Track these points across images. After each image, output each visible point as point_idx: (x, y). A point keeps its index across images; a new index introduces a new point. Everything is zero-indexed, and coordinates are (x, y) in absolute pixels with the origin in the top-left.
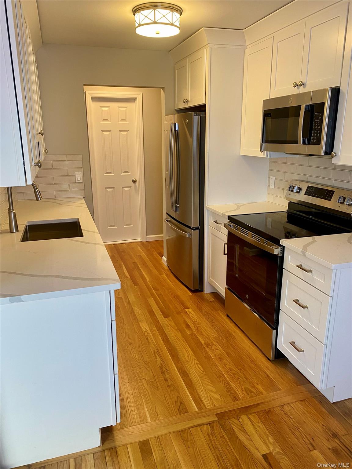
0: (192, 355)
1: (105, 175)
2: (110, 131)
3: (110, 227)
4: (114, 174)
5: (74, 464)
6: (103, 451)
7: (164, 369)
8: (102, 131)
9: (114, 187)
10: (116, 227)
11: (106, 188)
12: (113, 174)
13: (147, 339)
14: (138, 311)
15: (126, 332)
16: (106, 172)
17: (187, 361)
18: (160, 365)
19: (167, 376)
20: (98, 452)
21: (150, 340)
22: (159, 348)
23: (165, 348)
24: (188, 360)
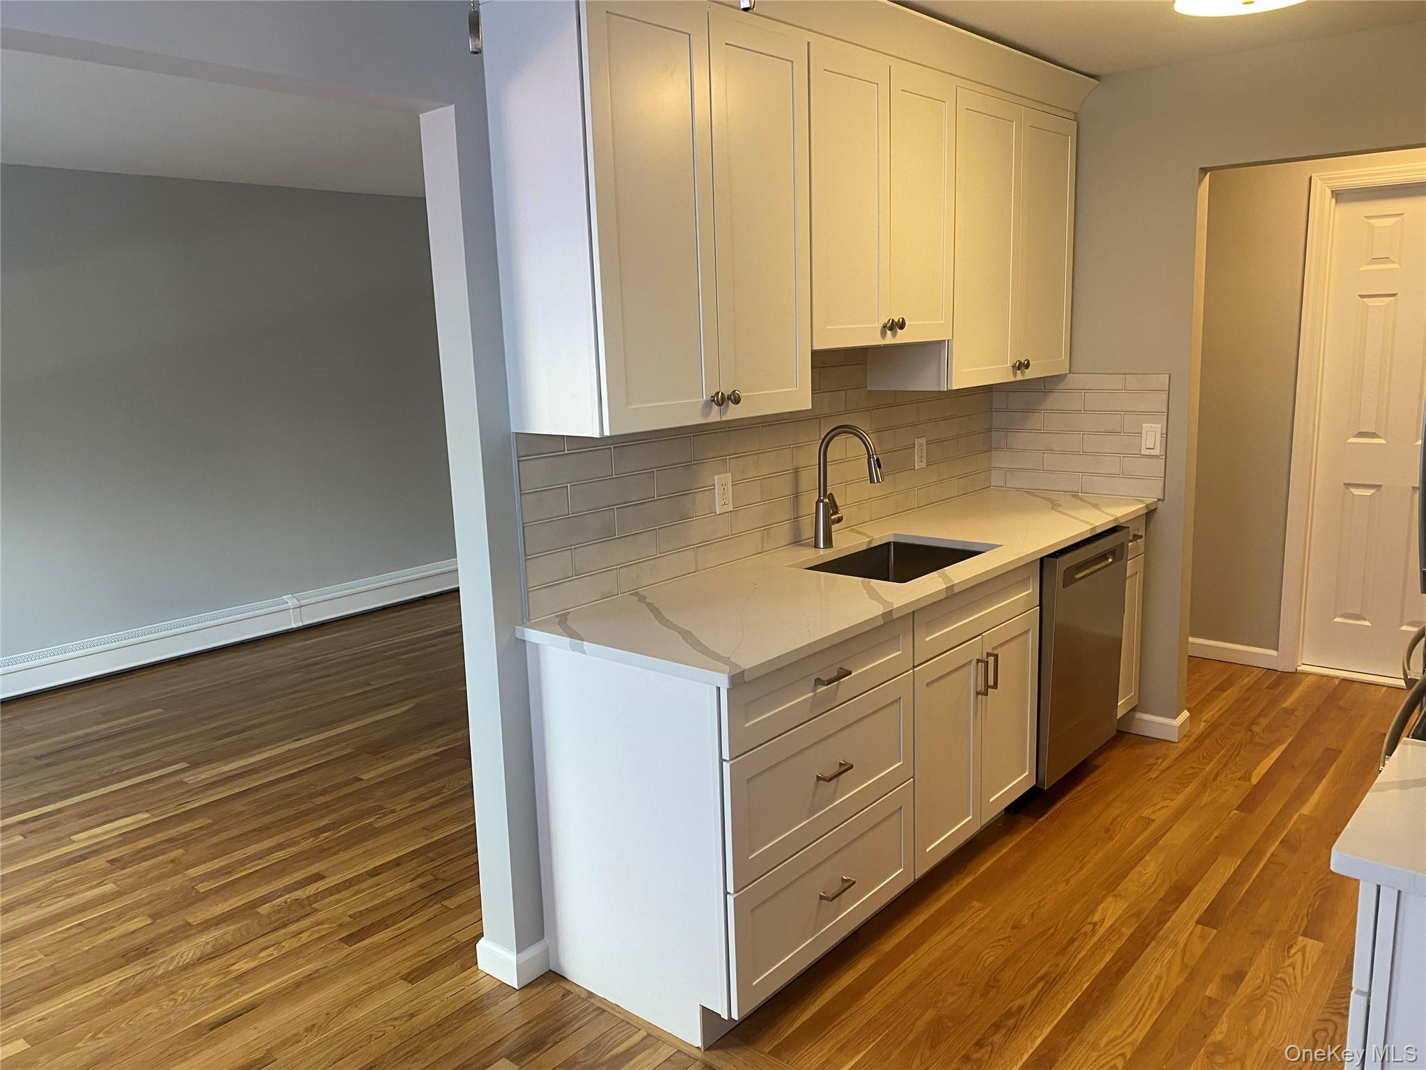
0: (1132, 1043)
1: (1351, 440)
2: (1394, 295)
3: (1342, 616)
4: (1385, 440)
5: (638, 1041)
6: (695, 1059)
7: (1011, 1022)
8: (1362, 296)
9: (1380, 486)
10: (1367, 623)
11: (1348, 485)
12: (1382, 441)
13: (1072, 940)
14: (1144, 872)
15: (1046, 897)
16: (1356, 432)
17: (1095, 1046)
18: (1015, 1008)
19: (997, 1038)
20: (686, 1054)
21: (1073, 950)
22: (1067, 976)
23: (1087, 985)
24: (1102, 1046)
